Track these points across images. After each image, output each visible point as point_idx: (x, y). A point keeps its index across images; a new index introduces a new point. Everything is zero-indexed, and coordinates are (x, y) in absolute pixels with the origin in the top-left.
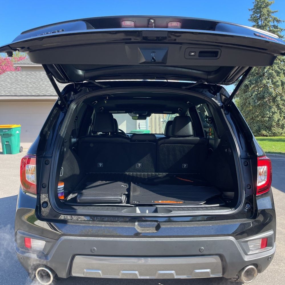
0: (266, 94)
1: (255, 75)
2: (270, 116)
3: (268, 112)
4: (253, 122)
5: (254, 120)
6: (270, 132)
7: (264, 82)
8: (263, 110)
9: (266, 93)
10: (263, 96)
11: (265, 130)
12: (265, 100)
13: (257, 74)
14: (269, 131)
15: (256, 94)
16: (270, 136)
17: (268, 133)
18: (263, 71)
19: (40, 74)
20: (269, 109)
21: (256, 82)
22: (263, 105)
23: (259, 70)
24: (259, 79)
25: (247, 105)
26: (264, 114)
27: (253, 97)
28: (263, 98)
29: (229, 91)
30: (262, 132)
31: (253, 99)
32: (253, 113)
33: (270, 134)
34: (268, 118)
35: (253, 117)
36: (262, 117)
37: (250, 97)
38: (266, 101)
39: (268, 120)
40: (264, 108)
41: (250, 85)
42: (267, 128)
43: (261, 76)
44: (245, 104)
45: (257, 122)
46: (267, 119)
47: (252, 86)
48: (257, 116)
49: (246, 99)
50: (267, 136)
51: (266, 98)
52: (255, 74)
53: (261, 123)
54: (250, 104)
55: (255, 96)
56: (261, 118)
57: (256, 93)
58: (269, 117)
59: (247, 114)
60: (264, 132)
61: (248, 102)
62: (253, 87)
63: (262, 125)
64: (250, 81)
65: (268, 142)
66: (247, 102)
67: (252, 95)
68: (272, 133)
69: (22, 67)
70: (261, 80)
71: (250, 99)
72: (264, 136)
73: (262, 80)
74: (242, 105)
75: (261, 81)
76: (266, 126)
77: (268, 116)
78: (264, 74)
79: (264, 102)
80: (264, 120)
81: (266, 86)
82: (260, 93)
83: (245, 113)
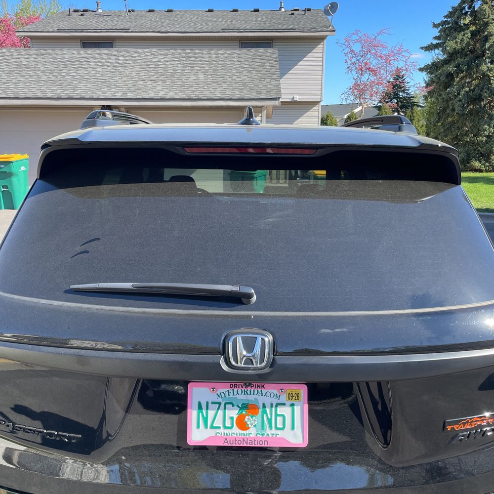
0: (486, 92)
1: (467, 55)
2: (491, 134)
3: (486, 126)
4: (457, 144)
5: (460, 141)
6: (487, 164)
7: (484, 68)
8: (478, 122)
9: (486, 90)
10: (480, 95)
11: (478, 160)
12: (482, 103)
13: (472, 52)
14: (486, 161)
15: (467, 92)
16: (487, 171)
17: (483, 166)
18: (482, 47)
19: (61, 53)
20: (488, 120)
21: (469, 68)
22: (478, 114)
23: (475, 44)
24: (475, 61)
25: (448, 112)
26: (479, 130)
27: (460, 97)
28: (480, 99)
29: (417, 84)
30: (472, 163)
31: (460, 101)
32: (458, 127)
33: (487, 168)
34: (485, 136)
35: (457, 135)
36: (475, 135)
37: (456, 96)
38: (485, 105)
39: (486, 141)
40: (480, 119)
41: (457, 73)
42: (482, 155)
43: (477, 57)
44: (445, 109)
45: (466, 144)
46: (484, 139)
47: (461, 75)
48: (466, 134)
49: (447, 101)
50: (480, 171)
51: (485, 100)
52: (468, 53)
53: (473, 146)
54: (453, 110)
55: (464, 95)
56: (472, 138)
57: (467, 89)
58: (488, 137)
59: (448, 128)
60: (477, 164)
61: (451, 107)
62: (462, 78)
63: (475, 150)
64: (457, 66)
65: (484, 186)
66: (448, 107)
67: (459, 94)
68: (490, 166)
69: (32, 38)
70: (477, 64)
71: (454, 101)
72: (476, 170)
73: (480, 64)
74: (439, 112)
75: (478, 66)
76: (481, 153)
77: (487, 133)
78: (484, 52)
79: (481, 108)
80: (477, 140)
81: (486, 76)
82: (474, 89)
83: (444, 126)
